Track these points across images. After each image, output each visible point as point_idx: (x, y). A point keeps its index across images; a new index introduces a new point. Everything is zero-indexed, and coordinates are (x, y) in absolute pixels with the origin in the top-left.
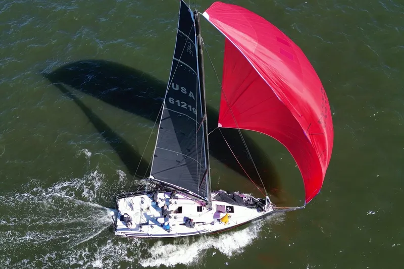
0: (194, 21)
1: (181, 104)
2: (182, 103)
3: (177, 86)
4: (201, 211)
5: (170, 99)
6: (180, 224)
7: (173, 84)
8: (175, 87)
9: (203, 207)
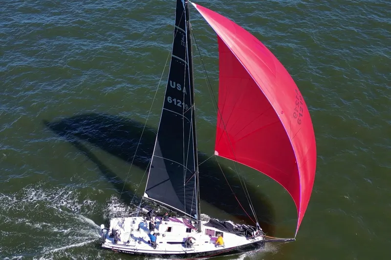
0: (184, 8)
1: (177, 103)
2: (178, 101)
3: (174, 83)
4: (190, 231)
5: (169, 97)
6: (168, 243)
7: (171, 82)
8: (173, 85)
9: (192, 230)
